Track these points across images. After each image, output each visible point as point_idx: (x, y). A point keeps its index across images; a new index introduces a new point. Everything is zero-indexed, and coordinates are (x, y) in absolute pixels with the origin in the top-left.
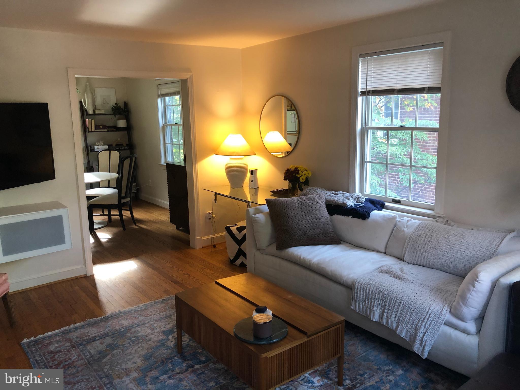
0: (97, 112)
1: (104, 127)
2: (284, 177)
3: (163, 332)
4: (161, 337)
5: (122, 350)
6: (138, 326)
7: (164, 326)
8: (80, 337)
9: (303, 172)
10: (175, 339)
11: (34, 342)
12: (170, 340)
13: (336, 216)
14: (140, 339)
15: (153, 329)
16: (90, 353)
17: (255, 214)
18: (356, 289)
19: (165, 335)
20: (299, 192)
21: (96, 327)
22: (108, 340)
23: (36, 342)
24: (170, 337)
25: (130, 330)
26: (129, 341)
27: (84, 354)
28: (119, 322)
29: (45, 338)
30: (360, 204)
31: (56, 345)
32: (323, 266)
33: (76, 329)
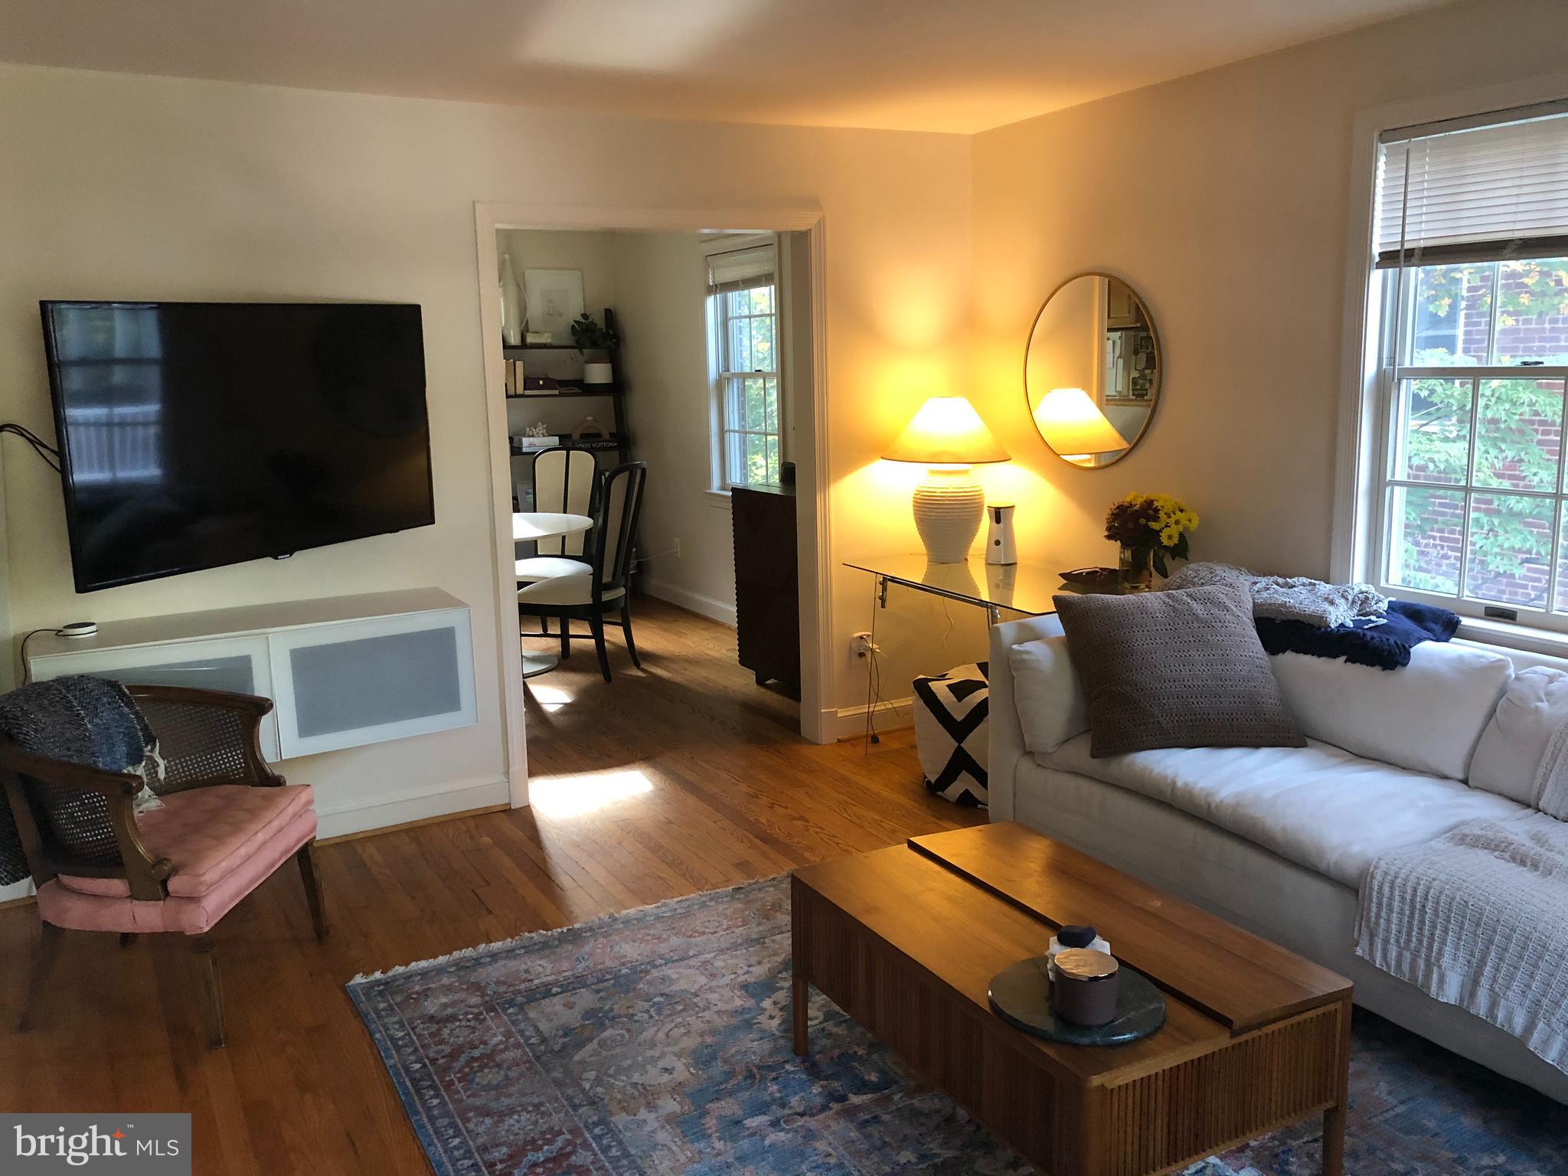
0: (530, 339)
1: (550, 383)
2: (1109, 529)
3: (745, 987)
4: (738, 1002)
5: (629, 1031)
6: (669, 961)
7: (746, 968)
8: (504, 983)
9: (1173, 515)
10: (781, 1009)
11: (382, 987)
12: (767, 1014)
13: (1289, 658)
14: (677, 1003)
15: (713, 976)
16: (537, 1029)
17: (1020, 643)
18: (1375, 894)
19: (753, 997)
20: (1157, 579)
21: (548, 956)
22: (585, 999)
23: (388, 987)
24: (767, 1003)
25: (647, 972)
26: (646, 1005)
27: (522, 1032)
28: (611, 947)
29: (410, 976)
30: (1373, 618)
31: (444, 1000)
32: (1257, 813)
33: (494, 957)
